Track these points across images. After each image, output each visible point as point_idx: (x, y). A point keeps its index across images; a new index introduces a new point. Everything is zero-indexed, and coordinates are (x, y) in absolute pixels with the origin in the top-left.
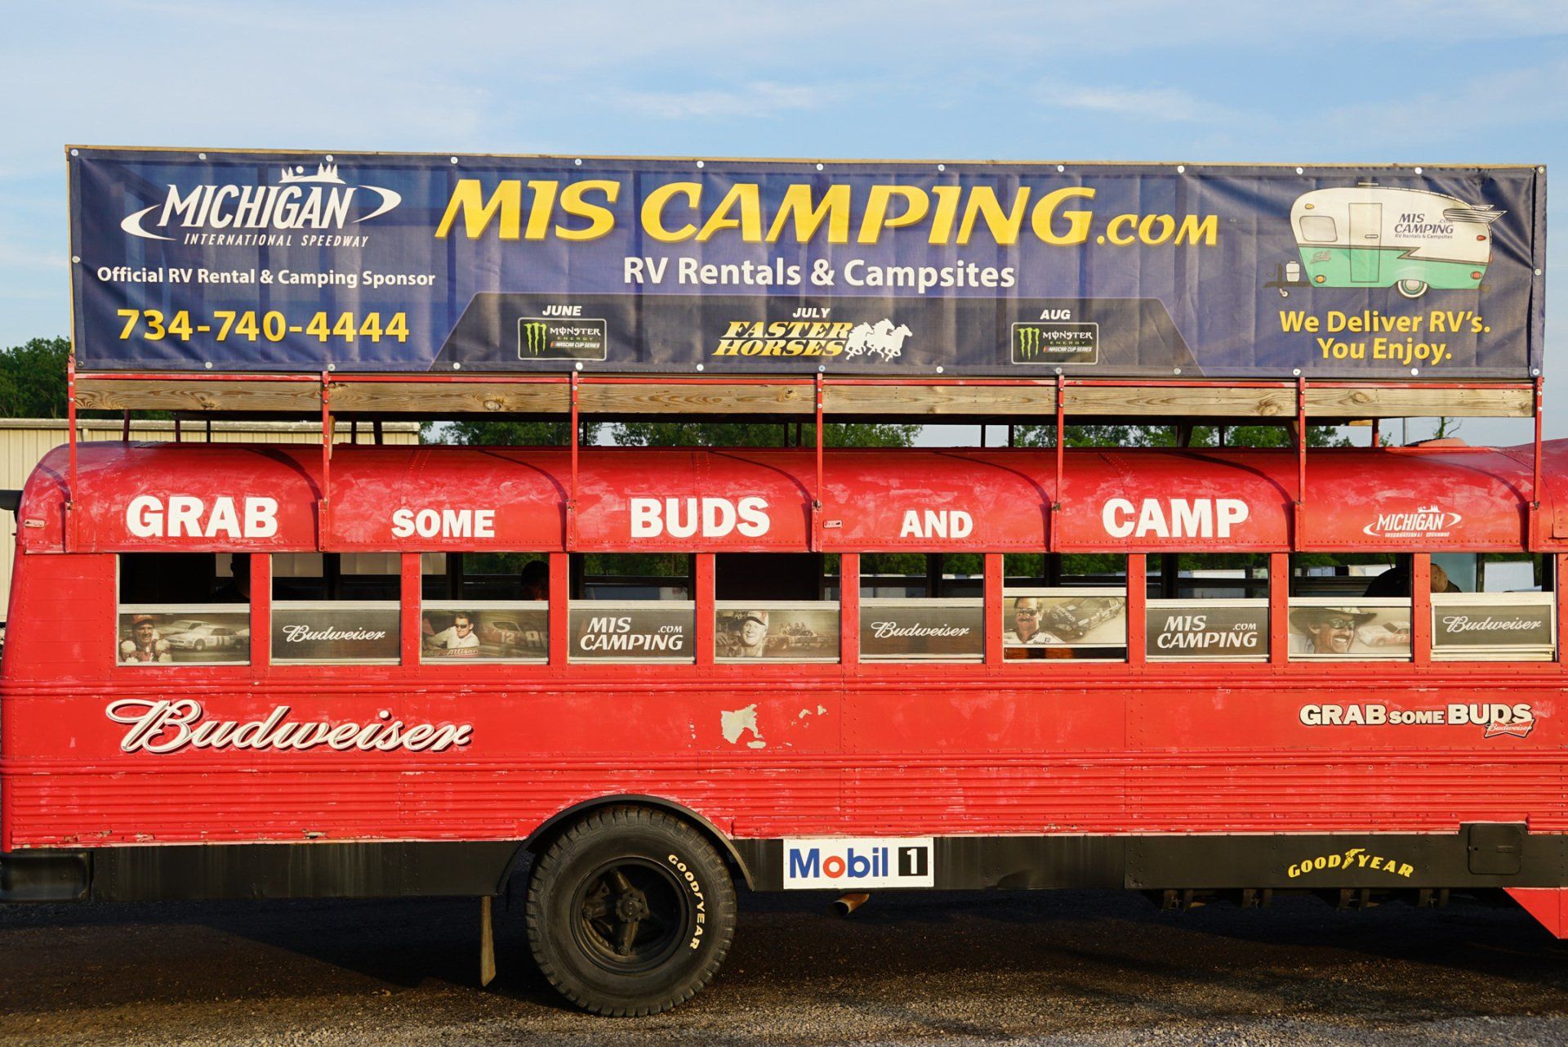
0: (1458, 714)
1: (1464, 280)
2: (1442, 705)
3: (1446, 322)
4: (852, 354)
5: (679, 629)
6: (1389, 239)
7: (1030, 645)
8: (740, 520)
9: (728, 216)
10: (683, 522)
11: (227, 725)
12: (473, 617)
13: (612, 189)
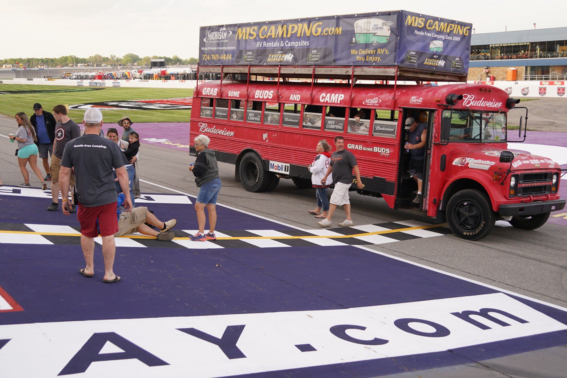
0: (376, 149)
1: (384, 41)
2: (372, 147)
3: (381, 51)
4: (284, 61)
5: (260, 117)
6: (371, 31)
7: (307, 125)
8: (269, 95)
9: (270, 33)
10: (261, 96)
11: (210, 128)
12: (236, 111)
13: (256, 28)
